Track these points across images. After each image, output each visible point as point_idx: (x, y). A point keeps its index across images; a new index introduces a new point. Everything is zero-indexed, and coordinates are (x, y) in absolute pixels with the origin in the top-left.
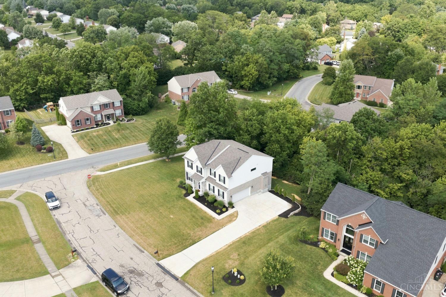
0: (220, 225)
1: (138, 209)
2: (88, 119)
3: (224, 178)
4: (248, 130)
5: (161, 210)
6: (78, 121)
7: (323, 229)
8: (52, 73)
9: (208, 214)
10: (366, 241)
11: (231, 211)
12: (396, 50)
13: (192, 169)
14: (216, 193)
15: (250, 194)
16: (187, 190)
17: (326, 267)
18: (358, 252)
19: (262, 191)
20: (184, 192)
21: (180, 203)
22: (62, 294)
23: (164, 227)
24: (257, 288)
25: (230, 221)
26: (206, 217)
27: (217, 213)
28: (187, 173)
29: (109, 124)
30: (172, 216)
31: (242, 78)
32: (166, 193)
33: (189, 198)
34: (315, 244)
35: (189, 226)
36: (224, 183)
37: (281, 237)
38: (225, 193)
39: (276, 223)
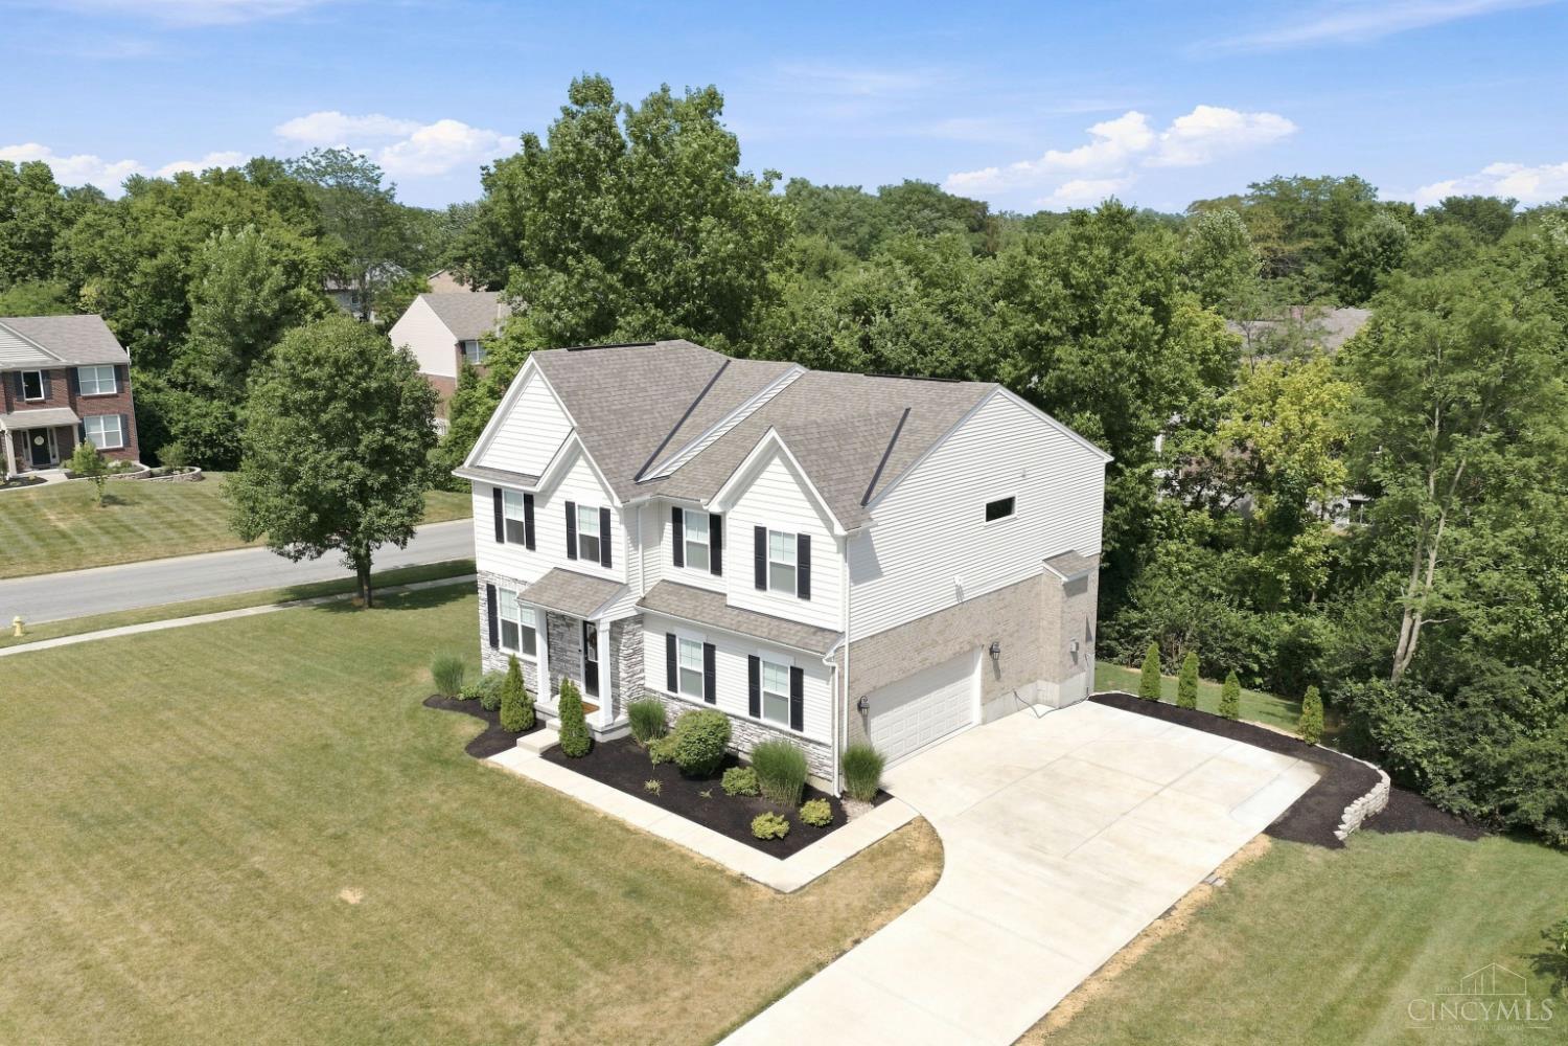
1: (46, 864)
3: (804, 543)
5: (265, 852)
9: (683, 858)
11: (866, 826)
13: (531, 545)
14: (732, 696)
15: (976, 712)
16: (491, 713)
19: (1051, 690)
20: (470, 727)
21: (435, 798)
23: (262, 990)
25: (896, 896)
26: (667, 877)
27: (762, 844)
28: (491, 590)
29: (41, 481)
30: (351, 896)
32: (325, 747)
33: (505, 760)
35: (517, 960)
36: (804, 591)
37: (1404, 991)
38: (808, 682)
39: (1277, 881)
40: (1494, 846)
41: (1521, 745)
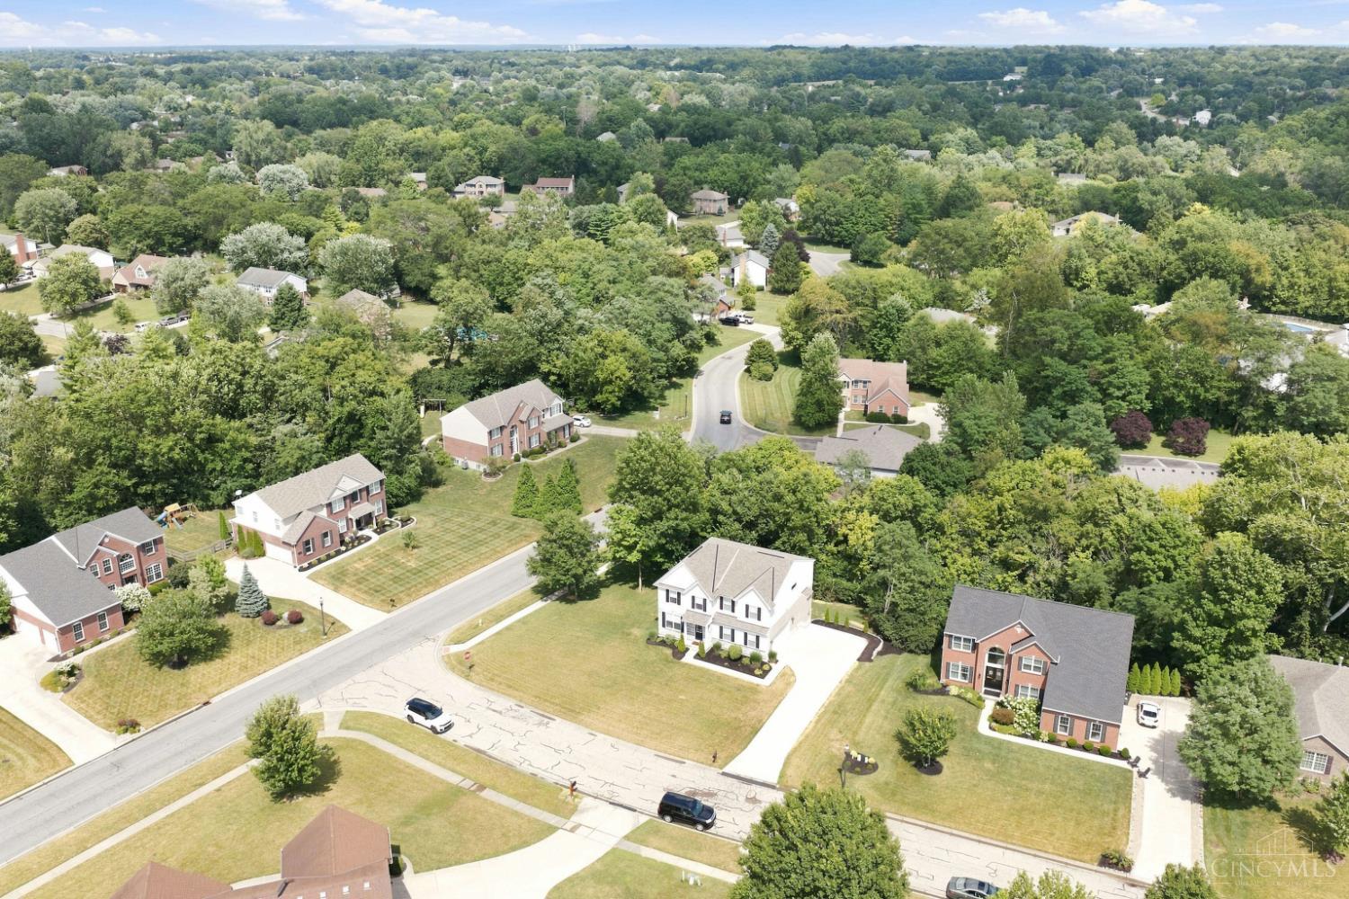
0: (777, 697)
1: (608, 698)
2: (325, 535)
3: (759, 610)
4: (735, 512)
5: (653, 690)
6: (307, 543)
7: (948, 664)
8: (172, 429)
9: (744, 681)
10: (1028, 667)
11: (777, 669)
12: (892, 298)
13: (679, 604)
14: (740, 642)
15: (789, 633)
16: (671, 647)
17: (976, 720)
18: (1017, 686)
20: (668, 651)
21: (679, 672)
22: (614, 850)
23: (684, 717)
24: (900, 770)
25: (789, 685)
26: (742, 686)
27: (758, 676)
28: (664, 614)
29: (369, 538)
30: (682, 697)
31: (595, 390)
33: (687, 660)
34: (943, 691)
35: (726, 706)
36: (759, 619)
37: (883, 693)
38: (761, 639)
39: (860, 672)
40: (905, 655)
41: (911, 633)
